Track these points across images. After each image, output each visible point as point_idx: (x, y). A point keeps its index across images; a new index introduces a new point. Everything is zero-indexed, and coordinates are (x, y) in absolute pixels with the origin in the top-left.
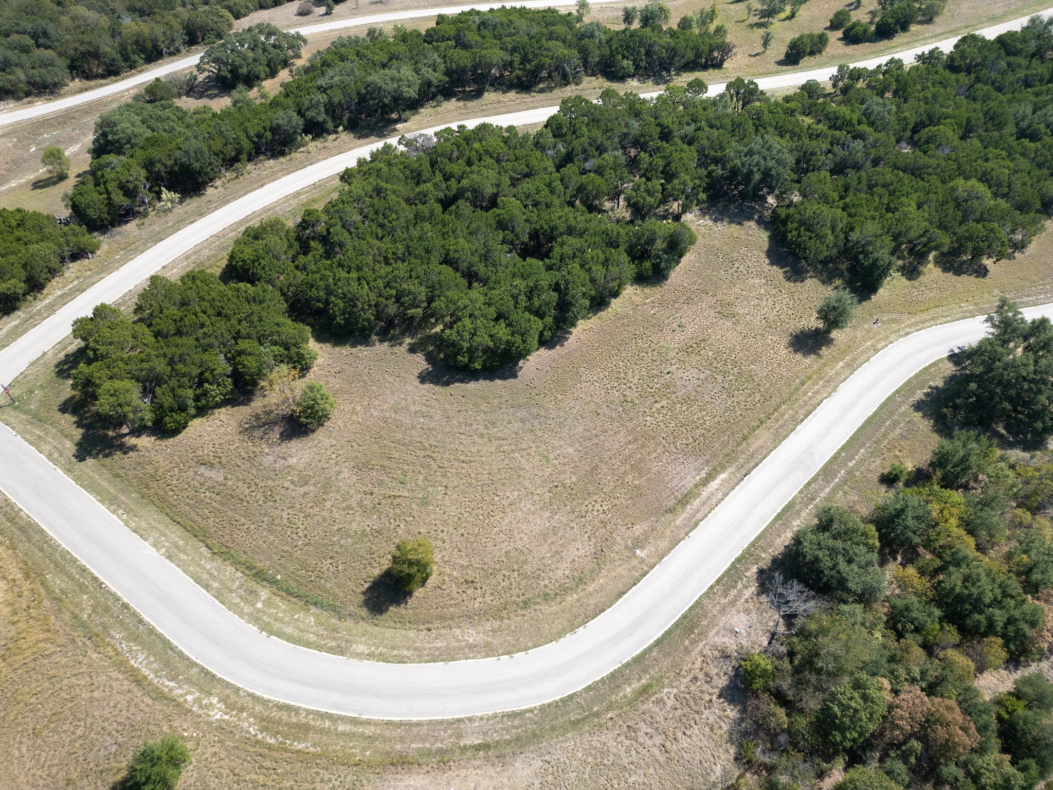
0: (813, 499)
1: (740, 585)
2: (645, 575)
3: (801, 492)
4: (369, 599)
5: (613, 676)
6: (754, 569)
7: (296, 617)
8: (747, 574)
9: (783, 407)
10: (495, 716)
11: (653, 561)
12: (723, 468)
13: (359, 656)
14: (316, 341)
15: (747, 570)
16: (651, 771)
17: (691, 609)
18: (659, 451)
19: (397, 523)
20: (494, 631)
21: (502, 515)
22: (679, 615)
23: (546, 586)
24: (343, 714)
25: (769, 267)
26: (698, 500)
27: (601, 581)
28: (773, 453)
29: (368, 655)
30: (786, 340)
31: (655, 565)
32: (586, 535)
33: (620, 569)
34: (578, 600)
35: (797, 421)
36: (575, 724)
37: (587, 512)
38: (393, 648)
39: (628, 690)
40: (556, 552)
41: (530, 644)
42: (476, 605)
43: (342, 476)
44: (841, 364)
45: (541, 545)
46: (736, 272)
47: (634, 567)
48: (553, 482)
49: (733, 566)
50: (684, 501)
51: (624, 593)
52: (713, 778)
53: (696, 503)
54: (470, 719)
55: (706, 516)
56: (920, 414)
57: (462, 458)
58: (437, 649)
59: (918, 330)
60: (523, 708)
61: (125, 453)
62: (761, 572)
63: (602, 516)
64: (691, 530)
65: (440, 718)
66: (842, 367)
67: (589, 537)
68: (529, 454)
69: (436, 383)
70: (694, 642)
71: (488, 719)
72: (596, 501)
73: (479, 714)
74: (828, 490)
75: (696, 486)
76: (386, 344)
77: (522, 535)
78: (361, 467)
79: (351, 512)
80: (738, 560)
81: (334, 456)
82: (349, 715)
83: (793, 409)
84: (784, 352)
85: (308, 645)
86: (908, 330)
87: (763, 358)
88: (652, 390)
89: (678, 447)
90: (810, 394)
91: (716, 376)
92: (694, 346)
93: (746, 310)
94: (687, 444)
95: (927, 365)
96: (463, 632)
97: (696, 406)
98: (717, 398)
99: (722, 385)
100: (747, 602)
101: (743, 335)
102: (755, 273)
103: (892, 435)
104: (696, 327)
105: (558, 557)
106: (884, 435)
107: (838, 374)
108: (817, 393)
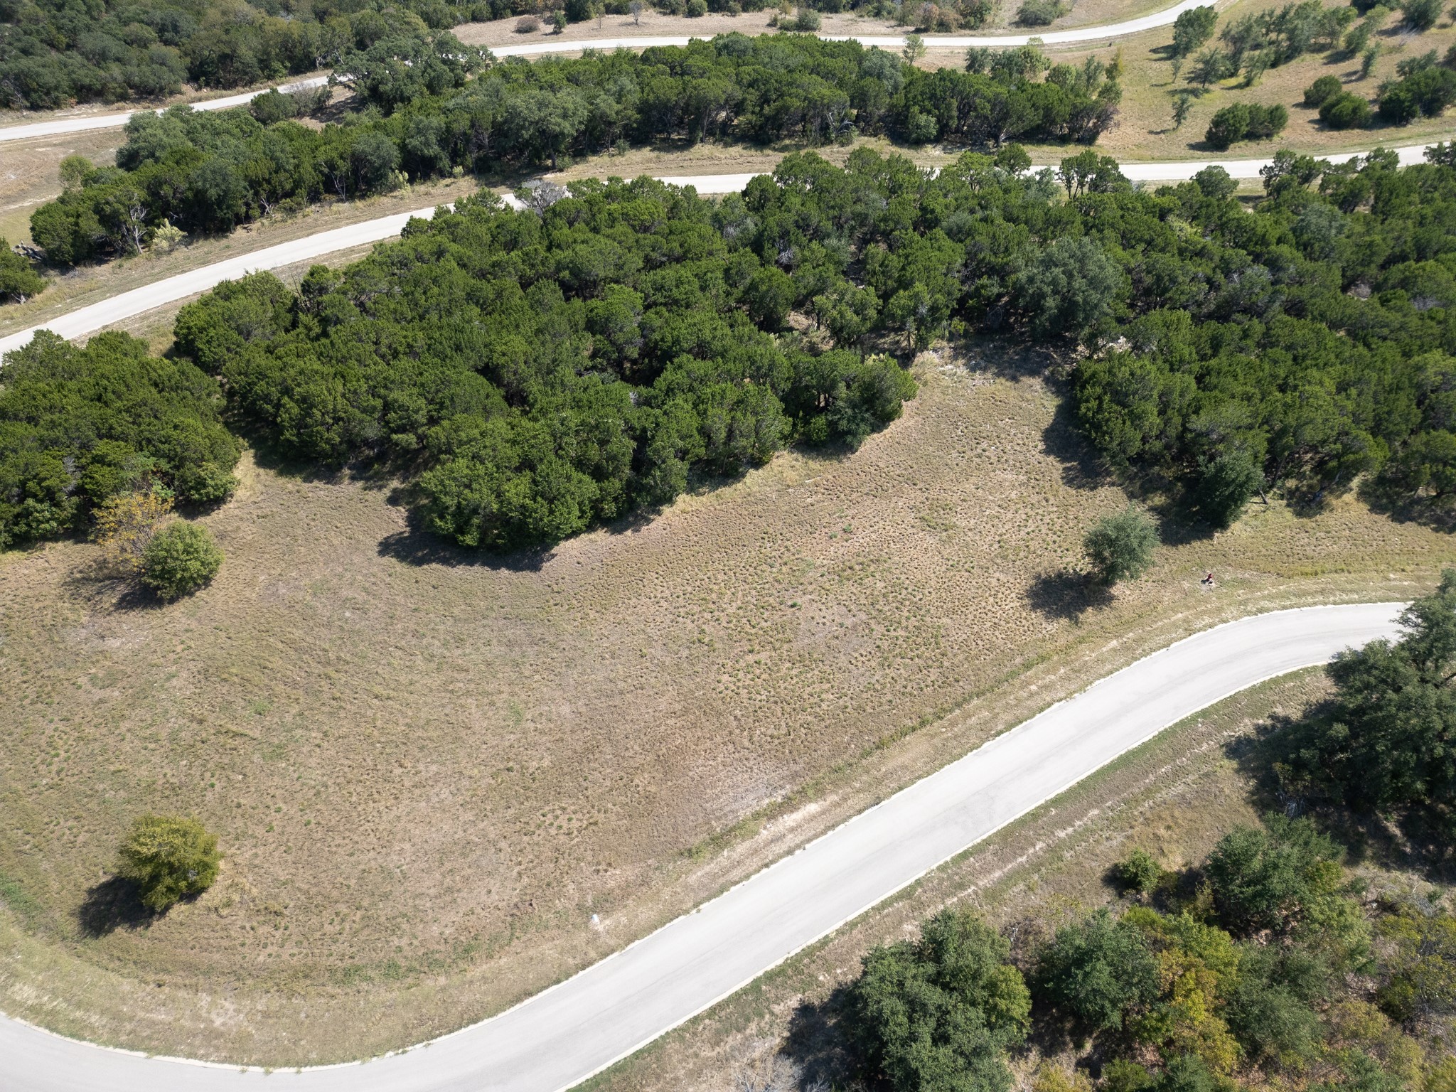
0: (962, 886)
1: (752, 1028)
2: (584, 967)
3: (942, 868)
4: (93, 904)
6: (794, 1002)
8: (777, 1009)
9: (975, 702)
11: (612, 942)
12: (820, 792)
13: (14, 1007)
14: (258, 463)
15: (778, 1000)
17: (637, 1055)
18: (718, 739)
19: (213, 780)
20: (266, 1015)
21: (390, 802)
22: (610, 1064)
23: (400, 949)
25: (1041, 457)
26: (747, 844)
27: (502, 961)
28: (920, 782)
29: (31, 1009)
30: (1026, 582)
31: (613, 951)
32: (517, 869)
33: (549, 945)
34: (443, 989)
35: (988, 732)
37: (539, 826)
38: (79, 1005)
40: (449, 890)
41: (314, 1056)
42: (261, 959)
43: (174, 682)
44: (1114, 643)
45: (429, 871)
46: (979, 456)
47: (574, 947)
48: (509, 759)
49: (755, 987)
50: (719, 842)
51: (530, 994)
53: (742, 848)
55: (748, 877)
56: (1234, 764)
57: (377, 689)
58: (151, 1024)
59: (1284, 608)
62: (805, 1010)
63: (563, 838)
64: (708, 899)
66: (1114, 650)
67: (520, 874)
68: (492, 704)
69: (403, 559)
72: (564, 809)
74: (997, 874)
75: (756, 816)
76: (360, 484)
77: (407, 846)
79: (152, 746)
80: (770, 977)
81: (179, 649)
83: (991, 709)
84: (1012, 603)
86: (1266, 604)
87: (971, 609)
88: (753, 631)
89: (756, 739)
90: (1033, 688)
91: (873, 626)
92: (857, 567)
93: (973, 522)
94: (772, 737)
95: (1280, 674)
96: (213, 1004)
97: (816, 672)
98: (860, 664)
99: (878, 643)
100: (752, 1065)
101: (951, 563)
102: (1011, 462)
103: (1163, 795)
104: (874, 536)
105: (448, 899)
106: (1148, 790)
107: (1101, 661)
108: (1049, 688)
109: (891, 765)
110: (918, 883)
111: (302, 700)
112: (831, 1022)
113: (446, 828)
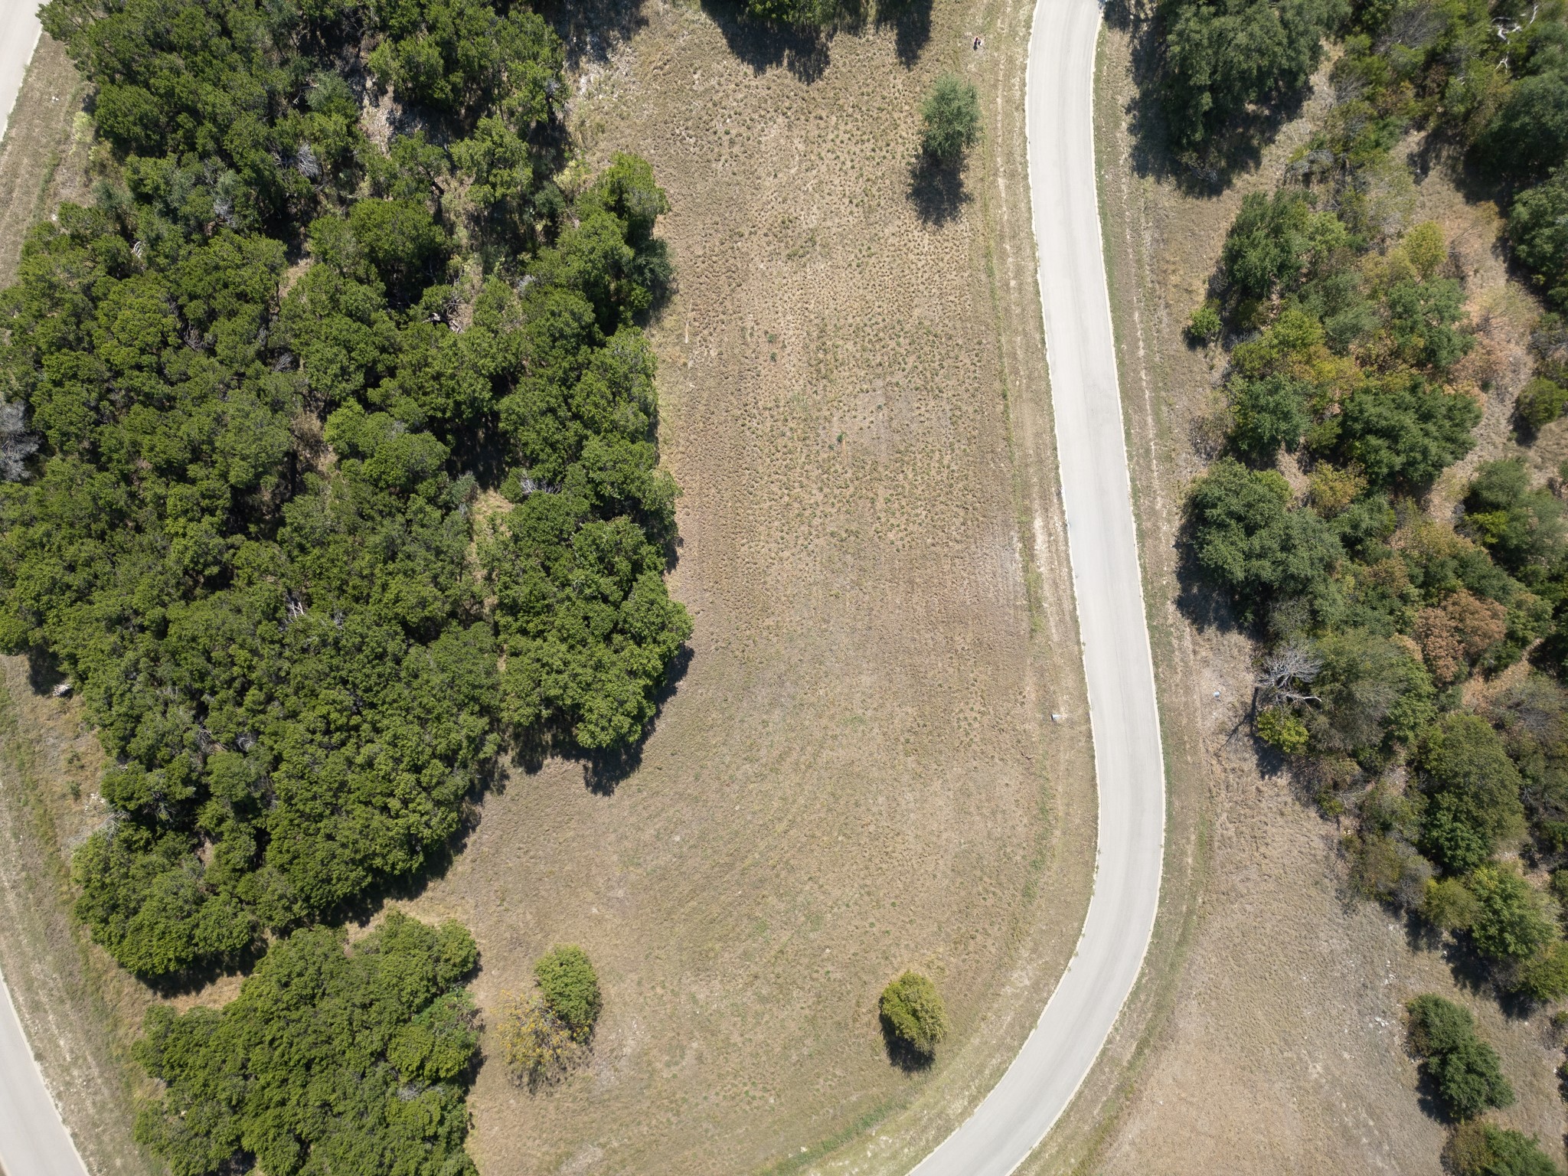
0: (1148, 451)
1: (1175, 642)
2: (1090, 736)
3: (1130, 457)
4: (904, 1062)
5: (1167, 864)
6: (1171, 607)
7: (869, 1154)
8: (1170, 621)
9: (1003, 340)
10: (1123, 1014)
11: (1080, 711)
12: (1027, 511)
13: (966, 1113)
14: (411, 898)
15: (1166, 618)
16: (1275, 904)
17: (1162, 723)
18: (947, 567)
19: (822, 972)
20: (1034, 951)
21: (899, 839)
22: (1160, 741)
23: (1024, 857)
24: (1018, 1164)
25: (761, 81)
26: (1046, 587)
27: (1060, 789)
28: (1056, 431)
29: (970, 1103)
31: (1088, 714)
32: (996, 760)
33: (1061, 754)
34: (1064, 833)
35: (1037, 349)
36: (1183, 941)
37: (967, 734)
38: (980, 1072)
39: (1190, 861)
40: (994, 813)
41: (1076, 925)
42: (993, 951)
43: (701, 997)
44: (1001, 182)
45: (973, 823)
46: (732, 143)
47: (1072, 739)
48: (897, 740)
49: (1151, 628)
50: (1034, 604)
51: (1094, 778)
52: (1320, 854)
53: (1047, 591)
54: (1109, 1041)
55: (1073, 598)
56: (1151, 178)
57: (780, 827)
58: (1012, 1025)
60: (1134, 980)
62: (1181, 604)
63: (985, 720)
64: (1078, 633)
65: (1088, 1071)
66: (1008, 187)
67: (1002, 760)
68: (834, 737)
69: (625, 775)
70: (1195, 751)
71: (1122, 1024)
72: (961, 711)
73: (1110, 1029)
74: (1150, 420)
75: (1026, 569)
76: (489, 798)
77: (944, 836)
78: (701, 964)
79: (767, 1017)
80: (1150, 616)
81: (659, 990)
82: (1023, 1159)
83: (1016, 332)
84: (922, 238)
85: (916, 1159)
86: (1023, 14)
87: (913, 281)
88: (852, 489)
89: (958, 538)
90: (1013, 283)
91: (894, 381)
92: (821, 355)
93: (815, 209)
94: (963, 524)
95: (1093, 69)
96: (1012, 985)
97: (919, 456)
98: (927, 415)
99: (912, 386)
100: (1195, 652)
101: (854, 265)
102: (756, 116)
103: (1146, 252)
104: (789, 317)
105: (999, 816)
106: (1138, 261)
107: (1014, 208)
108: (1019, 272)
109: (1029, 443)
110: (1133, 480)
111: (765, 893)
112: (1195, 590)
113: (941, 803)
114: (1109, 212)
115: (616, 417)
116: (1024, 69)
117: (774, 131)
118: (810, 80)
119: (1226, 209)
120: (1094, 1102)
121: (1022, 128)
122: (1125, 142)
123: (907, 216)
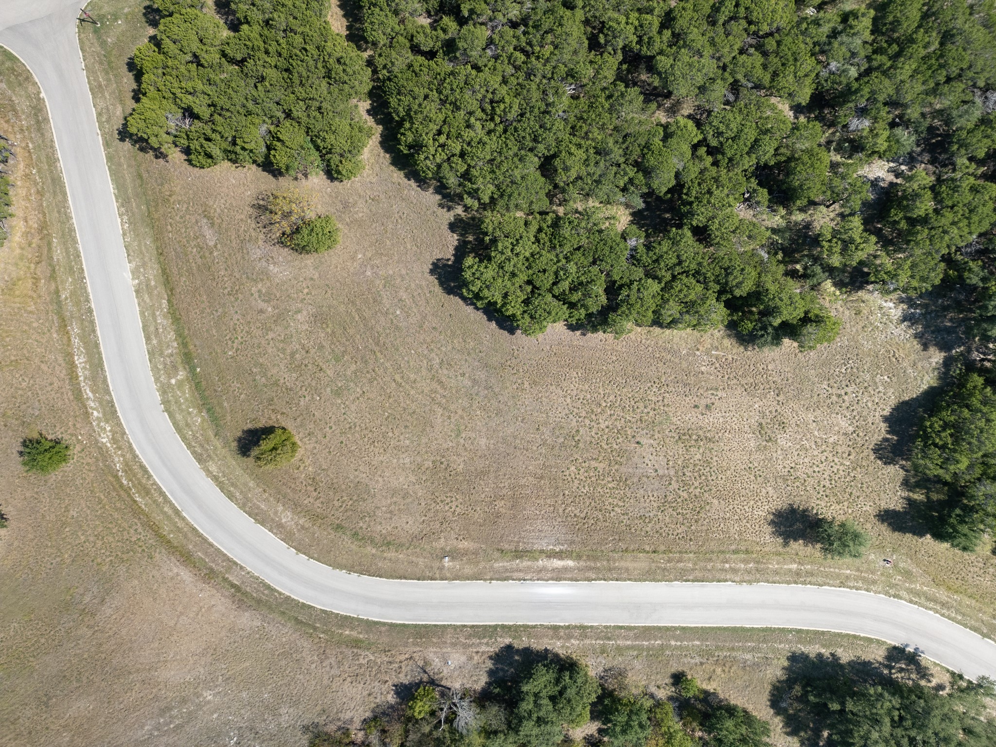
0: (609, 639)
1: (485, 641)
2: (431, 579)
3: (606, 627)
4: (244, 438)
5: (346, 618)
6: (507, 641)
7: (191, 410)
8: (499, 639)
9: (691, 555)
10: (257, 578)
11: (448, 575)
12: (579, 557)
13: (209, 473)
14: (381, 143)
15: (501, 637)
16: (314, 683)
17: (435, 626)
18: (548, 501)
19: (306, 393)
20: (303, 527)
21: (382, 451)
22: (424, 623)
23: (361, 528)
24: (174, 502)
25: (878, 419)
26: (529, 563)
27: (401, 556)
28: (629, 582)
29: (214, 476)
31: (446, 579)
32: (424, 518)
33: (422, 560)
34: (373, 555)
35: (682, 576)
36: (298, 622)
37: (442, 501)
38: (232, 485)
39: (347, 632)
40: (391, 512)
41: (316, 556)
42: (305, 502)
43: (299, 316)
44: (794, 566)
45: (386, 498)
46: (839, 396)
47: (432, 567)
48: (443, 457)
49: (496, 626)
50: (519, 554)
51: (405, 578)
52: (341, 716)
53: (526, 563)
54: (242, 568)
55: (519, 580)
56: (786, 664)
57: (398, 377)
58: (258, 508)
59: (911, 602)
60: (277, 588)
61: (157, 157)
62: (509, 647)
63: (449, 514)
64: (498, 579)
65: (225, 552)
66: (790, 570)
67: (423, 521)
68: (449, 418)
69: (441, 284)
70: (415, 644)
71: (251, 577)
72: (457, 499)
73: (249, 569)
74: (629, 643)
75: (542, 551)
77: (380, 479)
78: (319, 319)
79: (282, 356)
80: (503, 627)
81: (306, 291)
82: (176, 505)
83: (695, 564)
84: (763, 511)
85: (184, 438)
86: (903, 594)
87: (736, 502)
88: (605, 447)
89: (567, 511)
90: (727, 566)
91: (673, 482)
92: (694, 437)
93: (790, 444)
94: (575, 515)
95: (862, 635)
96: (283, 511)
97: (622, 492)
98: (648, 501)
99: (668, 493)
100: (477, 652)
101: (751, 465)
102: (855, 413)
103: (739, 655)
104: (721, 420)
105: (389, 515)
106: (733, 649)
107: (776, 573)
108: (734, 571)
109: (623, 564)
110: (592, 627)
111: (358, 363)
112: (517, 658)
113: (401, 479)
114: (768, 634)
115: (671, 303)
116: (867, 590)
117: (844, 424)
118: (876, 451)
119: (761, 710)
120: (206, 554)
121: (829, 584)
122: (812, 650)
123: (780, 504)
